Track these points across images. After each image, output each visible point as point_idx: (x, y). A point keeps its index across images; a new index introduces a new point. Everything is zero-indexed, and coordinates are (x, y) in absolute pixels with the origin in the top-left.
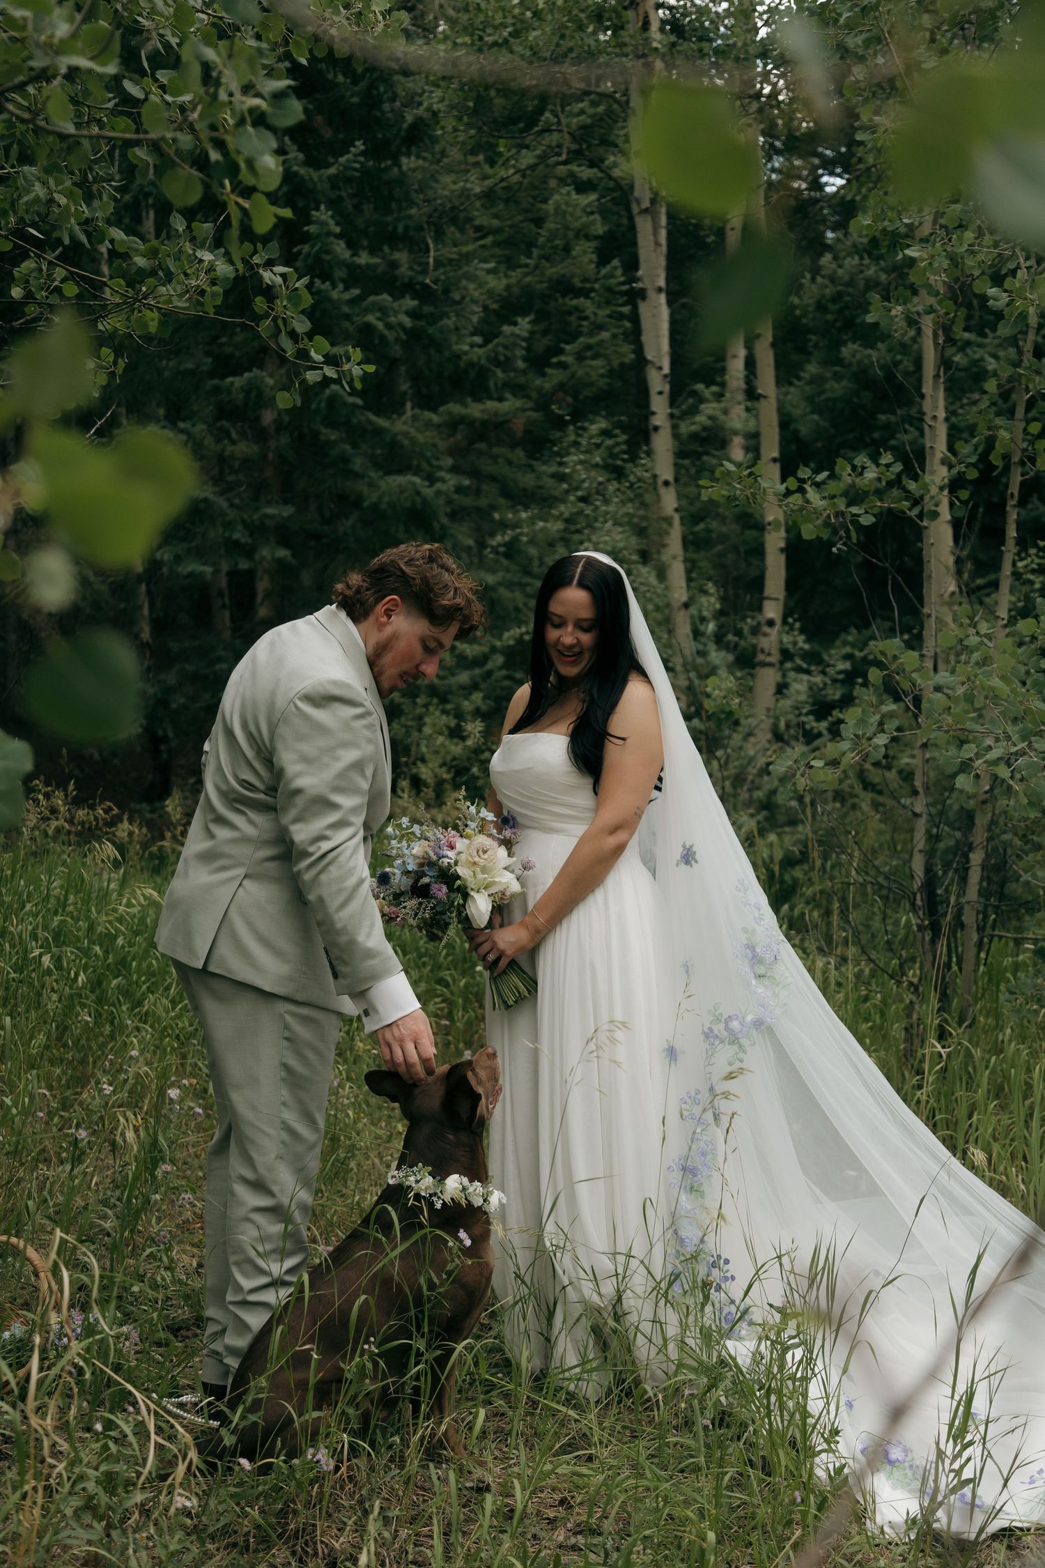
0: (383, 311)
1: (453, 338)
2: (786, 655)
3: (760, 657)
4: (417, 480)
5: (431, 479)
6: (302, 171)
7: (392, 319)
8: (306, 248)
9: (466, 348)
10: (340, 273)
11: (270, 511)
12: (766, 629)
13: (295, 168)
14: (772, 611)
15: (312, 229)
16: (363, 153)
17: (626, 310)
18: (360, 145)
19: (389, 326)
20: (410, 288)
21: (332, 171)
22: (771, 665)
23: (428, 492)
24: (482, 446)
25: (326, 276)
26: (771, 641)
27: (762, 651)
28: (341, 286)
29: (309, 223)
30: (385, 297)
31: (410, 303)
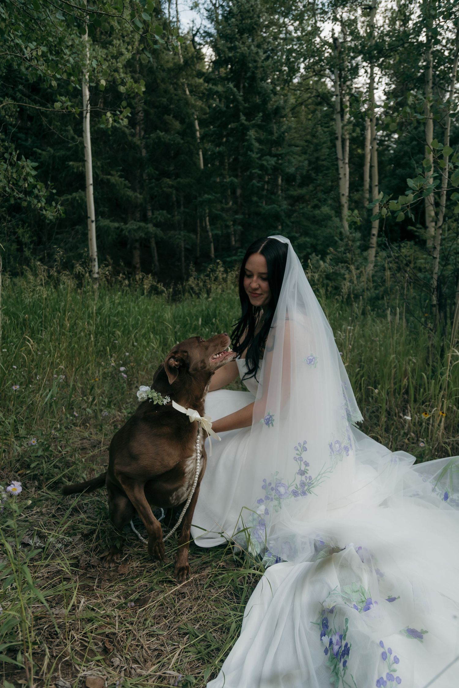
0: (267, 161)
1: (287, 169)
2: (379, 245)
3: (371, 245)
4: (275, 206)
5: (280, 206)
6: (246, 123)
7: (270, 162)
8: (246, 143)
9: (290, 171)
10: (255, 150)
11: (237, 216)
12: (373, 237)
13: (244, 121)
14: (375, 231)
15: (248, 137)
16: (262, 116)
17: (335, 163)
18: (261, 114)
19: (269, 164)
20: (275, 156)
21: (254, 122)
22: (373, 247)
23: (279, 210)
24: (297, 203)
25: (251, 151)
26: (374, 240)
27: (371, 244)
28: (255, 153)
29: (247, 136)
30: (268, 157)
31: (275, 159)
